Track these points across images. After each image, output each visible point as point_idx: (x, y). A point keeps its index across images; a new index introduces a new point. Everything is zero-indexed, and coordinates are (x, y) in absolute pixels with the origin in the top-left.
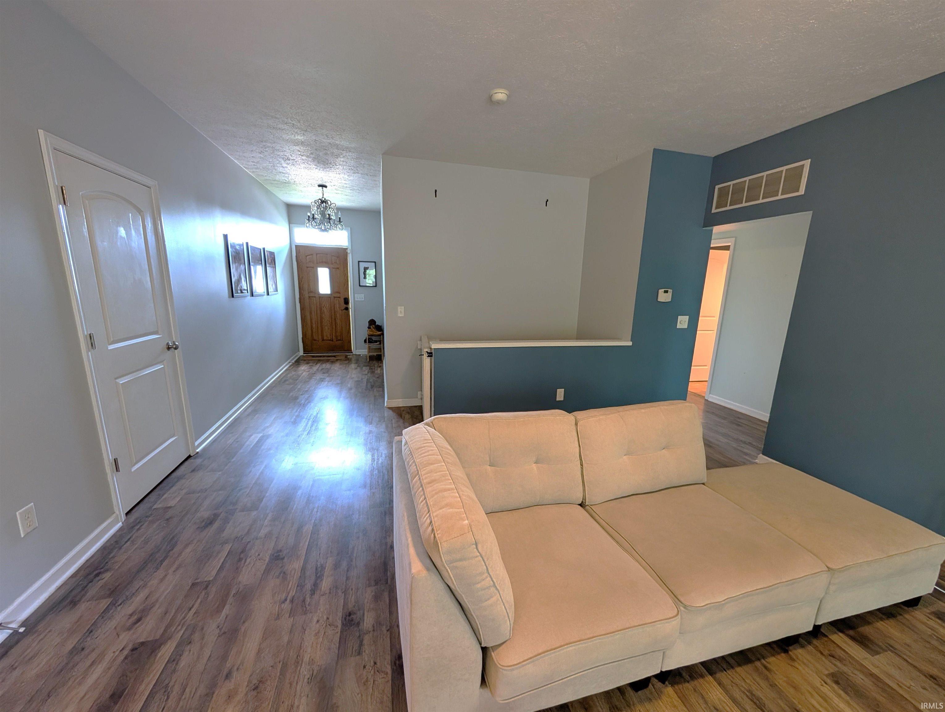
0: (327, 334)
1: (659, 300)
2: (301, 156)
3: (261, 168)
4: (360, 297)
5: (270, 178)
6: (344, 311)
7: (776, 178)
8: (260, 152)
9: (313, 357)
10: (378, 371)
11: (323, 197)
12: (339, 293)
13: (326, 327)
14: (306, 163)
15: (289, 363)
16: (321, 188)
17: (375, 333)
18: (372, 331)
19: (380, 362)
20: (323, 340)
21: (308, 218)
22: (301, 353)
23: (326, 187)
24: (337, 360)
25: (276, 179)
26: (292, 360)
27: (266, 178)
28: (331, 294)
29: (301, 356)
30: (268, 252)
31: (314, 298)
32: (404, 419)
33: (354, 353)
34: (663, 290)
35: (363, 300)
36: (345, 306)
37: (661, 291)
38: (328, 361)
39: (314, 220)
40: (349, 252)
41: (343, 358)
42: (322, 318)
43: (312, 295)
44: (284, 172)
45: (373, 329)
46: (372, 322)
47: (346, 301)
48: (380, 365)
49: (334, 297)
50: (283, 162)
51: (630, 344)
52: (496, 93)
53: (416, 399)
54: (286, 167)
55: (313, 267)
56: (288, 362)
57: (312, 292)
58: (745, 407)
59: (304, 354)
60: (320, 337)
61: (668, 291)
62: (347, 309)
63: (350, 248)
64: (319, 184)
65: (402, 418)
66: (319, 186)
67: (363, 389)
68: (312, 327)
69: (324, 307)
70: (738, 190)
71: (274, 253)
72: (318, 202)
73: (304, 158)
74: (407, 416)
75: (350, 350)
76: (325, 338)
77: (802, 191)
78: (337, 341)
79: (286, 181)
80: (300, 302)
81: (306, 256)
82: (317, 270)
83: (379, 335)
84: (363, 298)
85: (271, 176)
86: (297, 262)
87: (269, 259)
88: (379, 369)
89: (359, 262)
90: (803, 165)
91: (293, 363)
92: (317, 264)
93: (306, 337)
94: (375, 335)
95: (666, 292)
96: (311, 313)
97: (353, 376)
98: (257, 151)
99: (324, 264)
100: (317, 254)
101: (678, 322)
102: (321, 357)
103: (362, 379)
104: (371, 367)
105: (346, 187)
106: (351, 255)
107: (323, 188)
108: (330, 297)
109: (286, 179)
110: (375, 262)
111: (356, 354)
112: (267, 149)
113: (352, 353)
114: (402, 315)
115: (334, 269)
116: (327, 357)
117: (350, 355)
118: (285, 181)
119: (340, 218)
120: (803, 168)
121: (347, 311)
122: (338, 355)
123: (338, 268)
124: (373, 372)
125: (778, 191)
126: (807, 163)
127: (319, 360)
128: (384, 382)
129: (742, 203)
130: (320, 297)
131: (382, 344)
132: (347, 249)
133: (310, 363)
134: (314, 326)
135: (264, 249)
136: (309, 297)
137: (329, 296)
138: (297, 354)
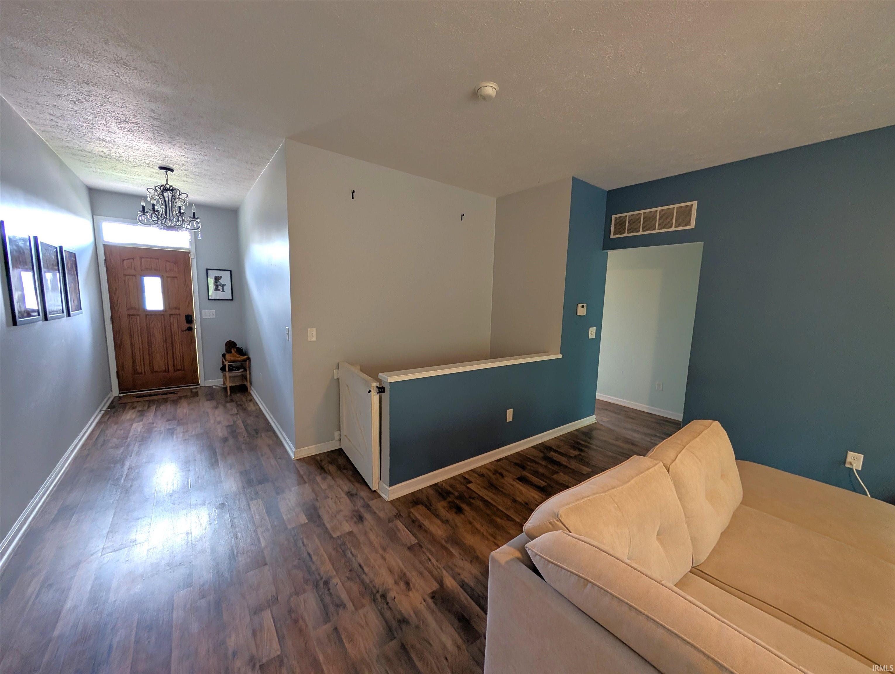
0: (159, 363)
1: (579, 314)
2: (152, 120)
3: (65, 126)
4: (210, 313)
5: (76, 146)
6: (187, 331)
7: (670, 213)
8: (75, 100)
9: (138, 396)
10: (251, 407)
11: (167, 184)
12: (179, 309)
13: (158, 355)
14: (155, 132)
15: (101, 411)
16: (163, 171)
17: (237, 359)
18: (234, 356)
19: (246, 394)
20: (153, 372)
21: (142, 210)
22: (116, 392)
23: (172, 170)
24: (180, 397)
25: (86, 149)
26: (103, 407)
27: (67, 144)
28: (164, 311)
29: (115, 397)
30: (67, 253)
31: (138, 317)
32: (330, 474)
33: (202, 385)
34: (581, 305)
35: (214, 317)
36: (187, 325)
37: (580, 306)
38: (166, 401)
39: (154, 213)
40: (192, 257)
41: (189, 393)
42: (150, 344)
43: (132, 312)
44: (108, 139)
45: (235, 354)
46: (230, 346)
47: (189, 319)
48: (249, 398)
49: (171, 315)
50: (114, 123)
51: (560, 356)
52: (486, 86)
53: (334, 441)
54: (116, 133)
55: (135, 276)
56: (99, 410)
57: (132, 308)
58: (620, 399)
59: (120, 394)
60: (147, 368)
61: (584, 305)
62: (190, 329)
63: (193, 251)
64: (159, 166)
65: (327, 473)
66: (161, 168)
67: (244, 437)
68: (133, 355)
69: (155, 328)
70: (635, 221)
71: (75, 254)
72: (160, 188)
73: (156, 123)
74: (332, 468)
75: (194, 380)
76: (156, 369)
77: (692, 226)
78: (175, 371)
79: (105, 153)
80: (113, 323)
81: (124, 260)
82: (143, 279)
83: (245, 360)
84: (215, 314)
85: (78, 143)
86: (106, 268)
87: (68, 263)
88: (251, 404)
89: (207, 270)
90: (692, 205)
91: (106, 411)
92: (142, 270)
93: (123, 369)
94: (238, 360)
95: (583, 306)
96: (131, 336)
97: (218, 419)
98: (70, 97)
99: (153, 272)
100: (141, 258)
101: (590, 333)
102: (150, 395)
103: (234, 422)
104: (239, 403)
105: (205, 175)
106: (195, 260)
107: (166, 172)
108: (163, 315)
109: (106, 151)
110: (231, 271)
111: (205, 387)
112: (91, 98)
113: (199, 385)
114: (314, 339)
115: (169, 279)
116: (162, 394)
117: (196, 388)
118: (102, 154)
119: (194, 213)
120: (692, 207)
121: (190, 332)
122: (179, 391)
123: (176, 277)
124: (245, 410)
125: (672, 224)
126: (695, 204)
127: (150, 401)
128: (269, 423)
129: (639, 231)
130: (146, 315)
131: (248, 372)
132: (189, 253)
133: (136, 407)
134: (138, 354)
135: (61, 248)
136: (129, 315)
137: (162, 313)
138: (109, 396)
